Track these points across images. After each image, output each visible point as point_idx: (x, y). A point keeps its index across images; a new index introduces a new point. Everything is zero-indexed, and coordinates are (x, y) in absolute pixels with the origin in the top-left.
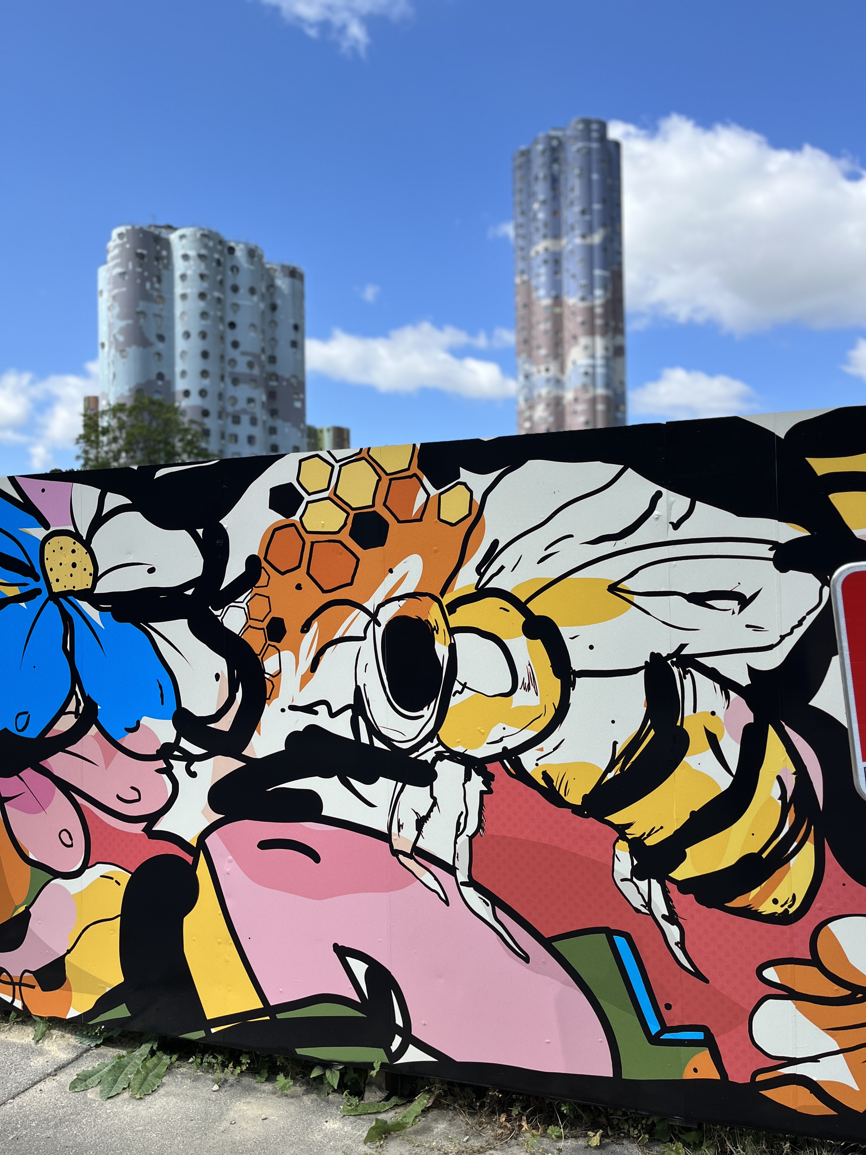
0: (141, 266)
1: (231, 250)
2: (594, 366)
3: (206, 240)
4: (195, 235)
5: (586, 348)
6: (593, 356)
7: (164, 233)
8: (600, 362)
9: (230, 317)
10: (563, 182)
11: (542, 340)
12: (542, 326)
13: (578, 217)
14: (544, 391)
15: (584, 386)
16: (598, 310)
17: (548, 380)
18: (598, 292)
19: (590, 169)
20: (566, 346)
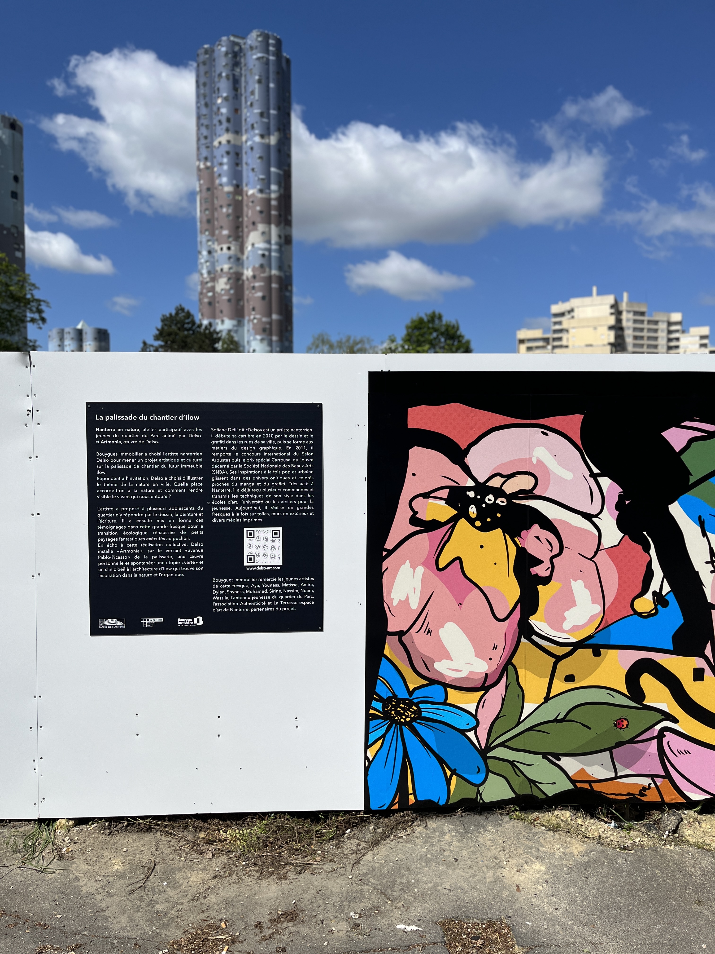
2: (269, 250)
5: (263, 233)
6: (269, 242)
8: (274, 247)
10: (243, 84)
11: (224, 222)
12: (224, 210)
13: (257, 118)
14: (226, 267)
15: (262, 266)
16: (274, 203)
17: (230, 258)
18: (274, 187)
19: (268, 78)
20: (246, 230)
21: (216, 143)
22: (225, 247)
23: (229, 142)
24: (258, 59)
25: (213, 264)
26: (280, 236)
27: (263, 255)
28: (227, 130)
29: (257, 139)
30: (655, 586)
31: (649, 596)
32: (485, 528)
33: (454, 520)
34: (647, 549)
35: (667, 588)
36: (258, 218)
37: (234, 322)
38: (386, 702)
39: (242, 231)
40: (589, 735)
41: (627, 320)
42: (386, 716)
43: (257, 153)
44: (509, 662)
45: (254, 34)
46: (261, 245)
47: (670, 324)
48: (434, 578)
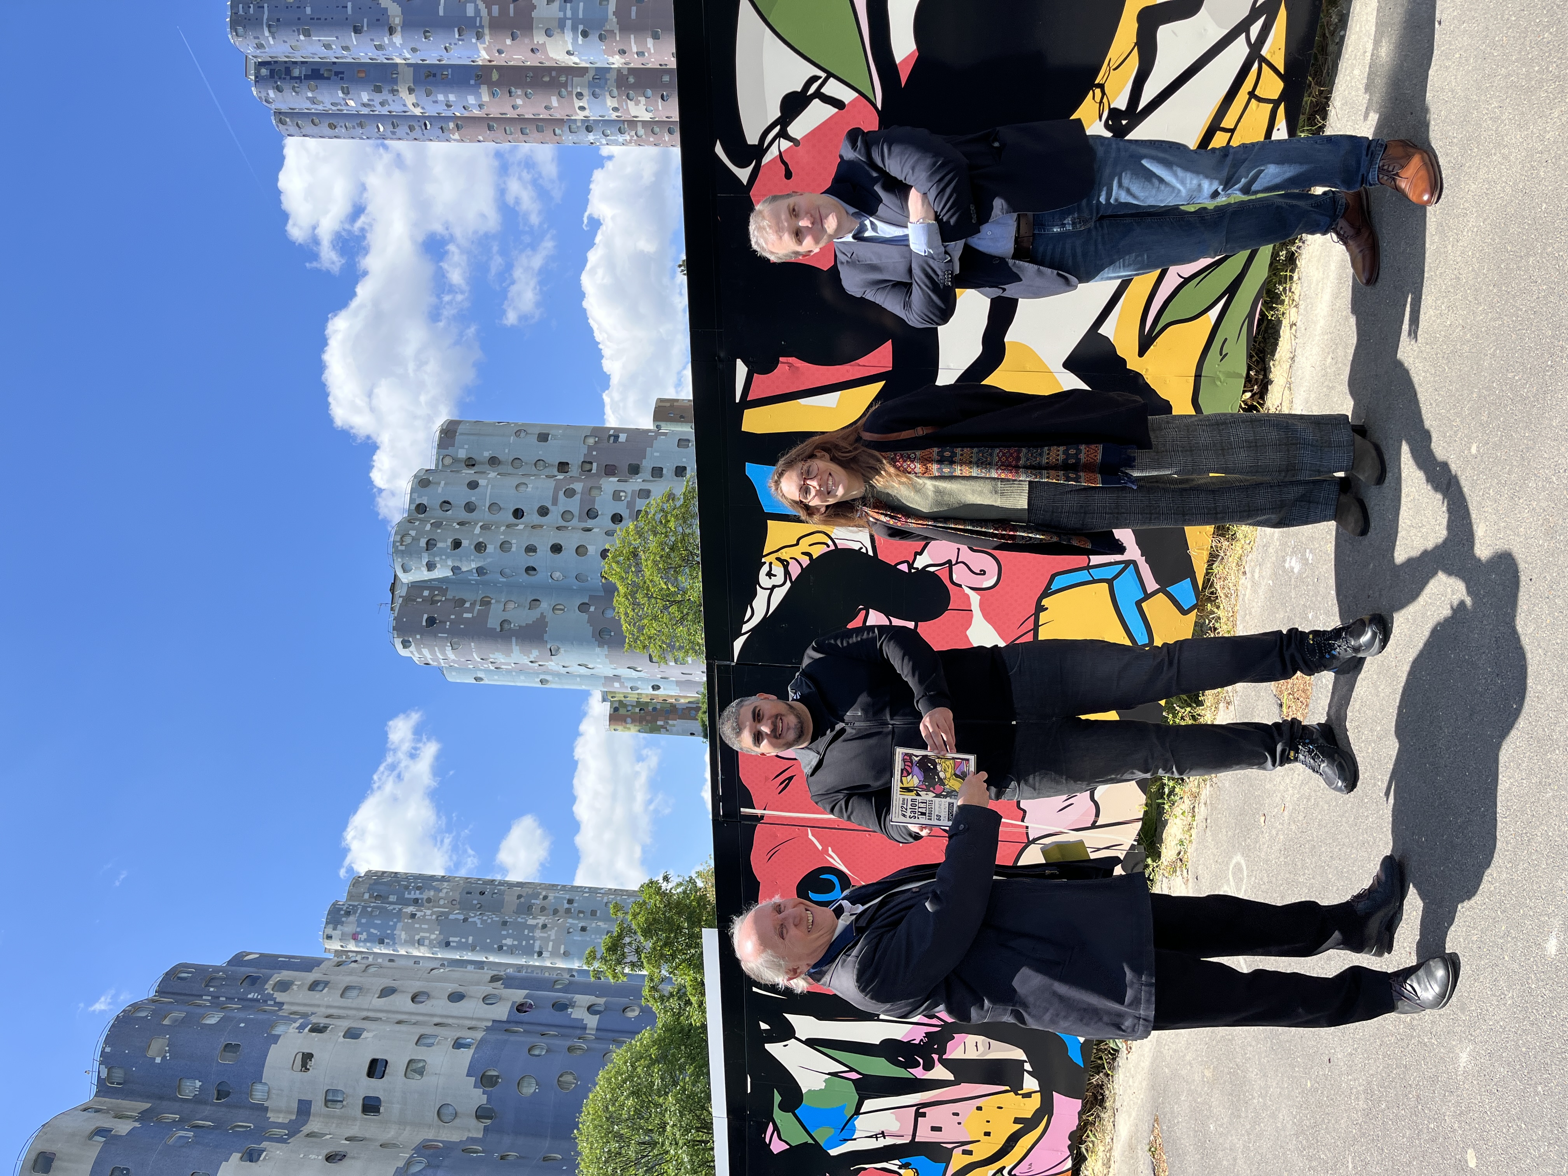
1: (421, 508)
2: (575, 22)
6: (561, 22)
7: (401, 592)
8: (569, 13)
9: (508, 516)
12: (519, 102)
14: (611, 103)
17: (594, 95)
21: (417, 112)
22: (578, 103)
23: (411, 91)
25: (608, 124)
27: (585, 34)
28: (394, 92)
31: (902, 1171)
34: (865, 1169)
43: (420, 41)
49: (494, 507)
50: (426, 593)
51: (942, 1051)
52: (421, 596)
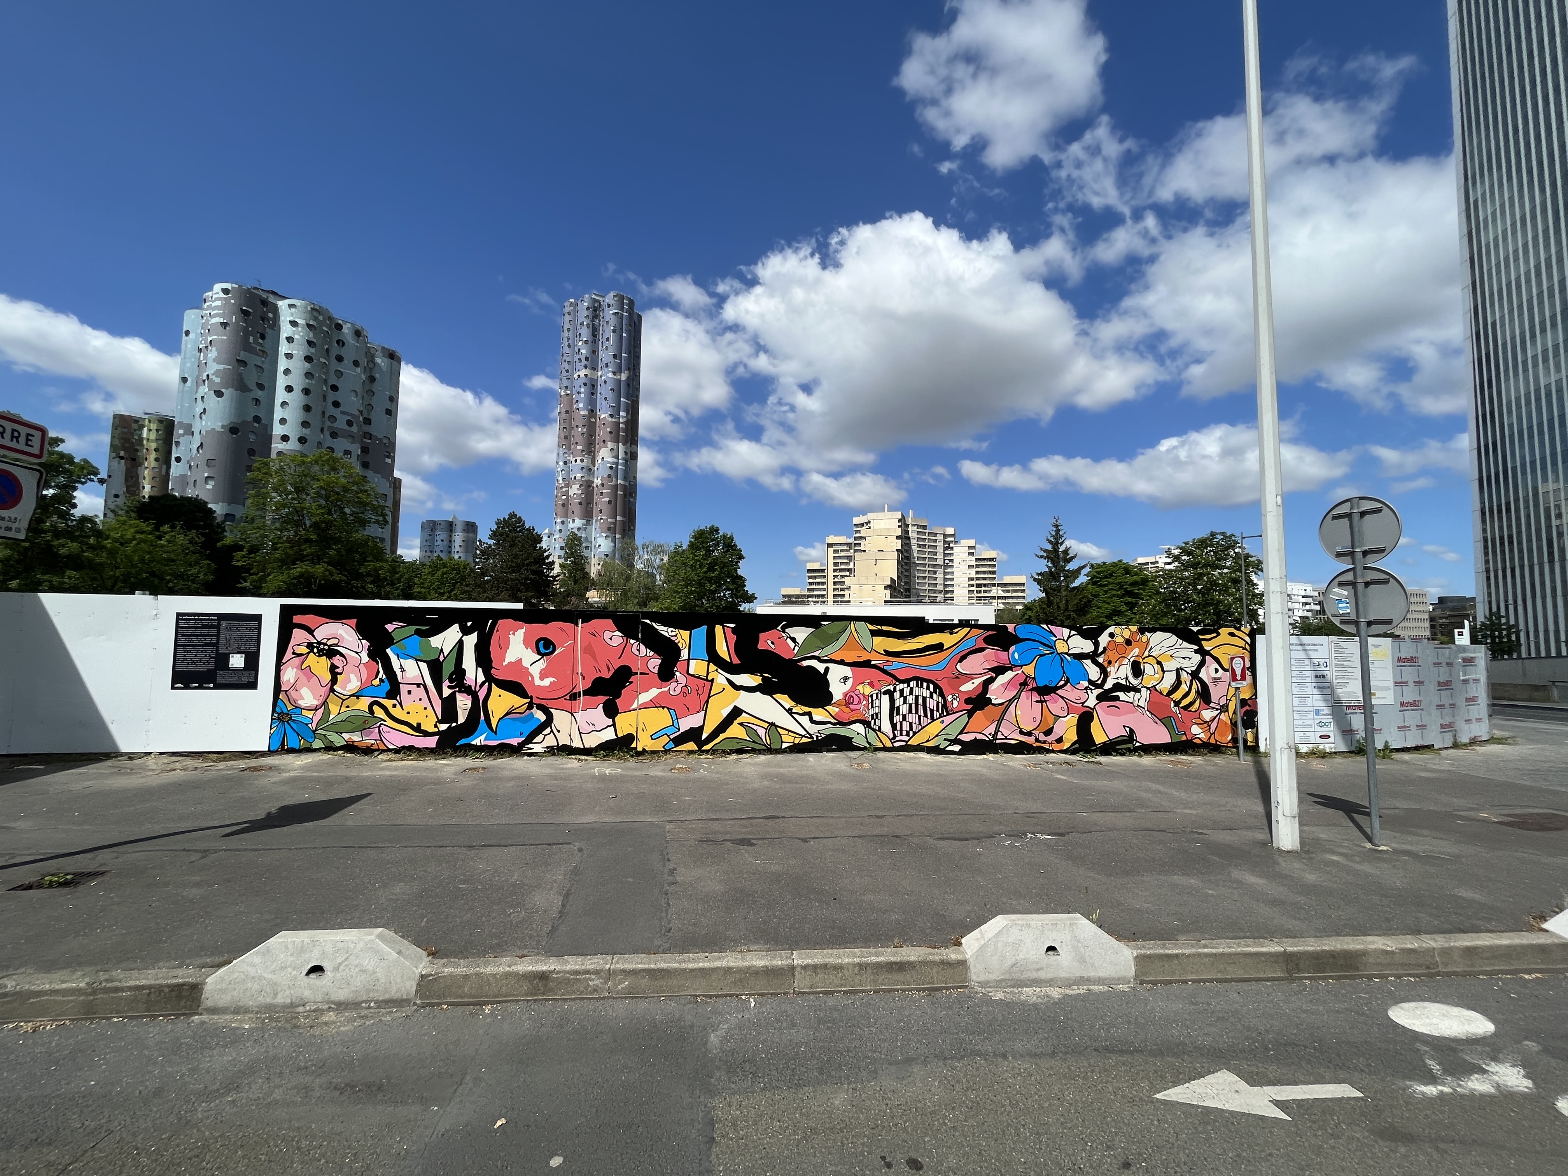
0: (245, 321)
1: (339, 327)
2: (617, 464)
3: (315, 314)
4: (306, 308)
5: (612, 450)
7: (272, 298)
8: (620, 461)
9: (333, 381)
10: (601, 333)
11: (579, 439)
12: (580, 429)
13: (612, 359)
14: (579, 476)
15: (609, 476)
16: (621, 425)
17: (582, 468)
18: (622, 414)
19: (622, 329)
20: (597, 446)
21: (576, 376)
22: (579, 459)
23: (586, 375)
24: (615, 314)
25: (568, 473)
26: (626, 453)
27: (611, 468)
28: (586, 367)
29: (610, 375)
30: (380, 676)
31: (378, 679)
32: (320, 656)
33: (309, 653)
34: (378, 664)
35: (384, 677)
36: (608, 437)
37: (584, 522)
38: (279, 714)
39: (594, 447)
40: (354, 726)
41: (912, 532)
42: (279, 718)
43: (610, 386)
44: (325, 701)
45: (612, 294)
46: (610, 459)
47: (945, 536)
48: (300, 672)
49: (339, 374)
50: (270, 315)
51: (460, 692)
52: (268, 311)
